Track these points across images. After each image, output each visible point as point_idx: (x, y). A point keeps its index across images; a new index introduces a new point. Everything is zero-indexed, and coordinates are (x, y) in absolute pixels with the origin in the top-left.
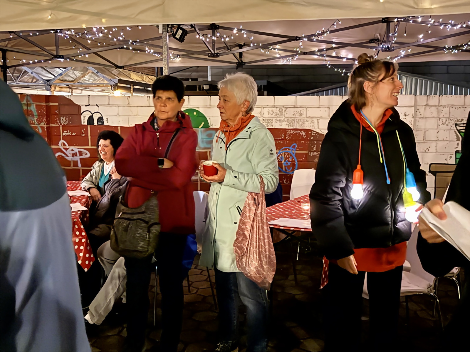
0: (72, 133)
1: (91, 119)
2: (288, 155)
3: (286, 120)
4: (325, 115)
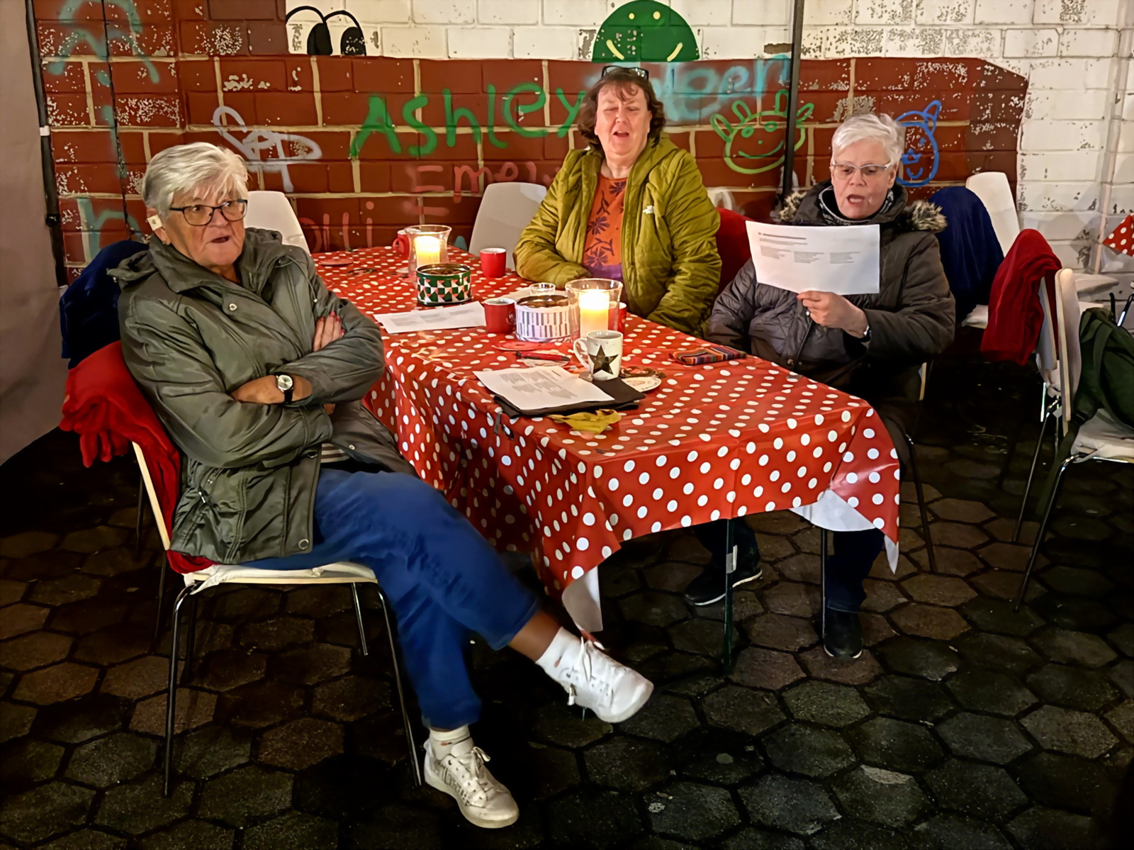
0: (255, 84)
1: (319, 36)
2: (915, 134)
3: (917, 31)
4: (1024, 19)
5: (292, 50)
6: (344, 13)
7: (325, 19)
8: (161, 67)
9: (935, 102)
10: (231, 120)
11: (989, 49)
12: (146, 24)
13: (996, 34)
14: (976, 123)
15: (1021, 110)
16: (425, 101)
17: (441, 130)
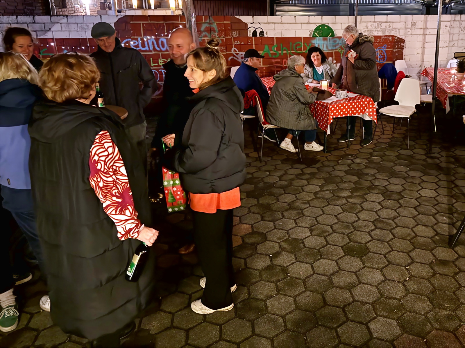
0: (241, 43)
1: (255, 33)
2: (381, 51)
3: (381, 30)
4: (403, 27)
6: (260, 28)
7: (256, 29)
8: (222, 40)
9: (385, 45)
10: (235, 51)
11: (396, 33)
12: (219, 31)
13: (398, 30)
14: (394, 49)
15: (403, 46)
16: (277, 46)
17: (280, 52)
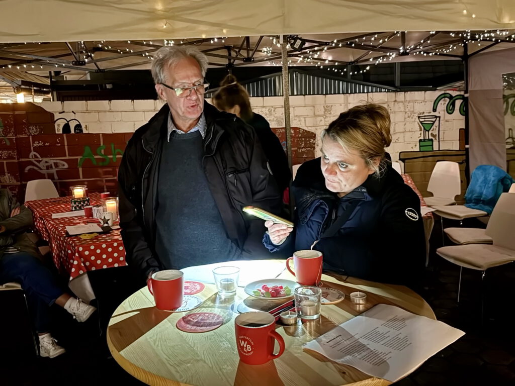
0: (44, 144)
3: (275, 119)
4: (311, 114)
5: (57, 132)
6: (75, 119)
7: (68, 122)
9: (284, 142)
10: (36, 156)
11: (300, 124)
12: (5, 126)
13: (302, 119)
14: (299, 148)
15: (314, 144)
16: (104, 147)
17: (111, 157)
